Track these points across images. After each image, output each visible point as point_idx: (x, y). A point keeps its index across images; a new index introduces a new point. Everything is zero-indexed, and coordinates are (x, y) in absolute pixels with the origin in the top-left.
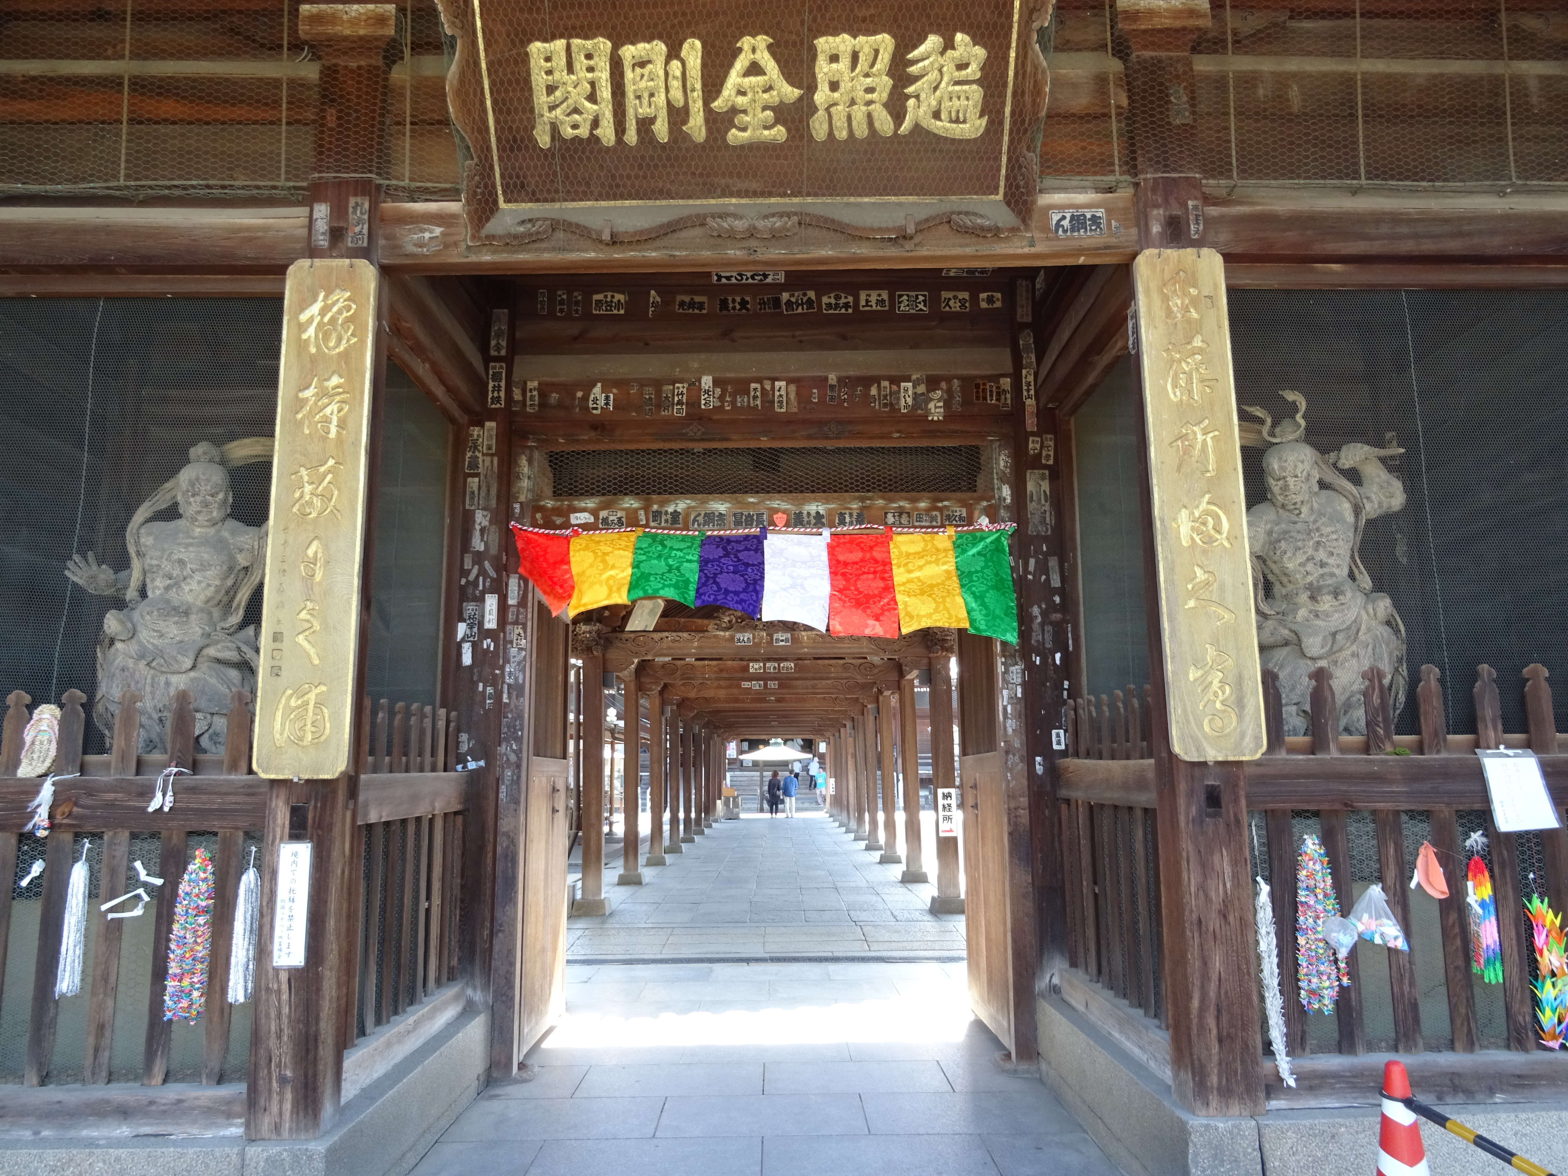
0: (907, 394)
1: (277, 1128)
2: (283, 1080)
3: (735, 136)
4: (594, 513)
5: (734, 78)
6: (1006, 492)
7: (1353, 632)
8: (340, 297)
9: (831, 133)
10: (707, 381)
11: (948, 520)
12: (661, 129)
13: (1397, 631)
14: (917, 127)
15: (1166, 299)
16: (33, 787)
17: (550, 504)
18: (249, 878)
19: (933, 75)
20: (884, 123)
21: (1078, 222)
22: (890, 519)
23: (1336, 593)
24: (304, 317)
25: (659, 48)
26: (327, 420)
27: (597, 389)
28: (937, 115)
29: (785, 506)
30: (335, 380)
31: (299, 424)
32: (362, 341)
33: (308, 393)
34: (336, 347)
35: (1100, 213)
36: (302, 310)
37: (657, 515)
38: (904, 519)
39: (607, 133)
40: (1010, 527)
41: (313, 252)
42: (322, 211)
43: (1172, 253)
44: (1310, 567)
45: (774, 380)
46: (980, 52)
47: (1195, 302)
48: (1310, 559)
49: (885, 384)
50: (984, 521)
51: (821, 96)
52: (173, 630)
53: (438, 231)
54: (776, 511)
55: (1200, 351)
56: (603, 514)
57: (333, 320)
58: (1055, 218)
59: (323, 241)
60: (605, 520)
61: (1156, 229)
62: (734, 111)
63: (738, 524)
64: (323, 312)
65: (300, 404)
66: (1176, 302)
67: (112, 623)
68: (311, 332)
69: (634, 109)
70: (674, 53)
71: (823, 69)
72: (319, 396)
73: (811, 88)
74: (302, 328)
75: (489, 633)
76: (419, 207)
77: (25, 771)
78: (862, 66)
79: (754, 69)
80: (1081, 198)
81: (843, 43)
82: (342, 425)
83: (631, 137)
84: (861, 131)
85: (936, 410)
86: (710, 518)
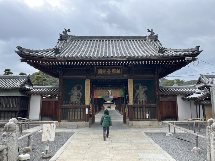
2: (87, 120)
4: (98, 88)
6: (124, 87)
7: (143, 97)
9: (113, 73)
12: (104, 73)
13: (146, 97)
14: (117, 73)
15: (129, 81)
17: (95, 88)
23: (142, 95)
32: (89, 84)
33: (87, 86)
35: (127, 76)
36: (86, 82)
41: (86, 79)
44: (141, 93)
46: (120, 70)
53: (93, 77)
55: (131, 84)
58: (124, 77)
61: (129, 78)
67: (71, 96)
70: (105, 70)
78: (114, 70)
79: (109, 71)
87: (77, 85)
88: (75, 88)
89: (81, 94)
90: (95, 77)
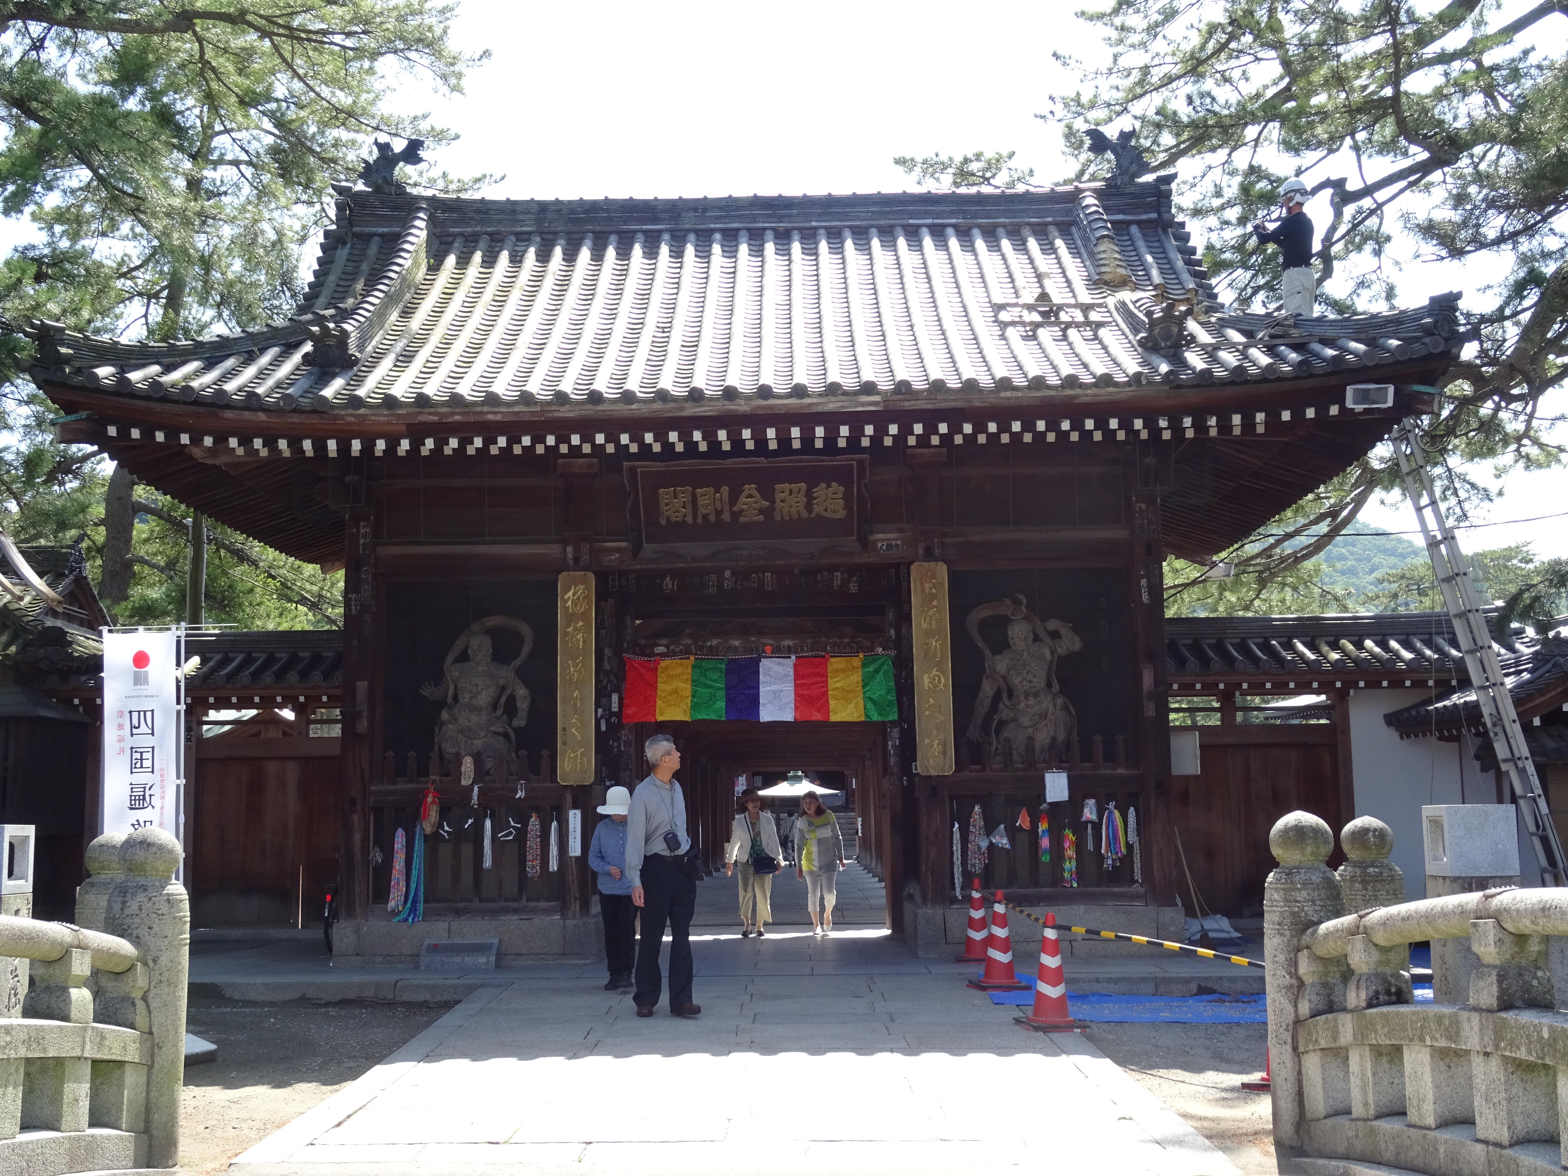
0: (838, 579)
1: (574, 916)
2: (575, 898)
3: (742, 519)
4: (667, 646)
5: (743, 499)
6: (892, 632)
7: (1044, 716)
8: (581, 587)
9: (782, 518)
10: (728, 573)
11: (861, 649)
12: (712, 518)
13: (1070, 713)
14: (818, 514)
15: (922, 584)
16: (470, 788)
17: (643, 642)
18: (554, 824)
19: (824, 497)
20: (805, 514)
21: (889, 547)
22: (829, 649)
23: (1036, 696)
24: (566, 597)
25: (712, 489)
26: (578, 640)
27: (668, 579)
28: (826, 510)
29: (771, 642)
30: (581, 623)
31: (567, 642)
32: (591, 607)
33: (570, 629)
34: (580, 609)
35: (899, 542)
36: (566, 593)
37: (701, 648)
38: (836, 649)
39: (689, 520)
40: (893, 653)
41: (566, 568)
42: (569, 549)
43: (925, 564)
44: (1025, 683)
45: (764, 572)
46: (842, 488)
47: (934, 586)
48: (1025, 679)
49: (826, 573)
50: (880, 650)
51: (779, 504)
52: (475, 718)
53: (617, 555)
54: (766, 645)
55: (935, 607)
56: (672, 647)
57: (578, 598)
58: (880, 545)
59: (571, 563)
60: (673, 651)
61: (921, 552)
62: (742, 511)
63: (745, 652)
64: (574, 594)
65: (566, 634)
66: (927, 585)
68: (570, 603)
69: (702, 511)
70: (717, 491)
71: (779, 496)
72: (574, 630)
73: (773, 502)
74: (566, 601)
75: (615, 714)
76: (609, 544)
77: (464, 782)
78: (794, 494)
79: (750, 496)
80: (890, 536)
81: (786, 486)
82: (584, 642)
83: (700, 520)
84: (795, 517)
85: (853, 588)
86: (731, 649)
87: (493, 621)
88: (475, 642)
89: (522, 692)
90: (637, 548)
